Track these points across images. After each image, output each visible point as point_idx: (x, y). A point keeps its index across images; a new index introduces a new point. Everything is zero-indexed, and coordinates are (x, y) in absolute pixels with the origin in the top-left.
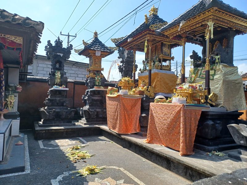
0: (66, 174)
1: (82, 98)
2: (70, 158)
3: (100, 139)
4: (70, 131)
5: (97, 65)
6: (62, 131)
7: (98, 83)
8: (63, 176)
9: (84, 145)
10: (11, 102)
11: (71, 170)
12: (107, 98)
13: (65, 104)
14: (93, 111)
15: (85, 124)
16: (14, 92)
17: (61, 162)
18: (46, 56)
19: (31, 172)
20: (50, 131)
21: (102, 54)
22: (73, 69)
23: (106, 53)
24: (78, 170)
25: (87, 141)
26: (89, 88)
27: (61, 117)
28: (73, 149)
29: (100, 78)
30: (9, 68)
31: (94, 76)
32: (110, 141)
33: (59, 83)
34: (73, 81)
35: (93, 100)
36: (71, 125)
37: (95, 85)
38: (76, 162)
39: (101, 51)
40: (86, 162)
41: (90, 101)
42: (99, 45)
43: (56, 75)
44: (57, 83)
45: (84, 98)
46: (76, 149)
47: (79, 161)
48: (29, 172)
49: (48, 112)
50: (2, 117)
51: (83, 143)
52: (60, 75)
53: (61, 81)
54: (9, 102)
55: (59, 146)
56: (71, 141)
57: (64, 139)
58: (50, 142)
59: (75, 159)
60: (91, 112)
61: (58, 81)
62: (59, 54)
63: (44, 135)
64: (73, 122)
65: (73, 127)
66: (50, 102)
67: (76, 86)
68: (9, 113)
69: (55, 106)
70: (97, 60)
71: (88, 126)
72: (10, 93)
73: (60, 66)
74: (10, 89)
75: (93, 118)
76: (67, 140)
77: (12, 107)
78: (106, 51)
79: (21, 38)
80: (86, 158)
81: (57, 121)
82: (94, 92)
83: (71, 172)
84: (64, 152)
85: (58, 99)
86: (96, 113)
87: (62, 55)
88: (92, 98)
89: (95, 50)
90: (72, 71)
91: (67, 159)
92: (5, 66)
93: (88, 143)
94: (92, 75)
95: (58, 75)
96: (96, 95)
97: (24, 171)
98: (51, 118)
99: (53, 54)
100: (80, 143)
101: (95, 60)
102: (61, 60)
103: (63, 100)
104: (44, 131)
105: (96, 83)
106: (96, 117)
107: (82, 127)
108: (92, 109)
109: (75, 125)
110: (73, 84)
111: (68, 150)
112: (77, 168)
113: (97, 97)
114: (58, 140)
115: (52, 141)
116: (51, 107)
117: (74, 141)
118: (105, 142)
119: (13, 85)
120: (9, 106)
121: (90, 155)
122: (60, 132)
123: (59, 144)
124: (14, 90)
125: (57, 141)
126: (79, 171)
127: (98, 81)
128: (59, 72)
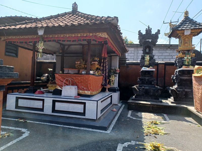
0: (133, 143)
1: (172, 78)
2: (144, 130)
3: (186, 120)
4: (156, 107)
5: (186, 45)
6: (149, 106)
7: (188, 62)
8: (129, 143)
9: (165, 122)
10: (112, 80)
11: (139, 141)
12: (193, 78)
13: (153, 83)
14: (181, 91)
15: (172, 103)
16: (114, 73)
17: (135, 132)
18: (139, 44)
19: (110, 133)
20: (138, 104)
21: (193, 31)
22: (167, 51)
23: (198, 29)
24: (145, 142)
25: (170, 119)
26: (178, 68)
27: (149, 94)
28: (152, 123)
29: (190, 58)
30: (112, 56)
31: (183, 56)
32: (197, 124)
33: (148, 64)
34: (164, 63)
35: (181, 80)
36: (158, 102)
37: (183, 65)
38: (147, 135)
39: (191, 29)
40: (156, 138)
41: (177, 81)
42: (189, 23)
43: (145, 59)
44: (146, 65)
45: (173, 78)
46: (155, 124)
47: (150, 135)
48: (109, 132)
49: (138, 89)
50: (107, 90)
51: (165, 120)
52: (148, 58)
53: (149, 63)
54: (111, 80)
55: (142, 118)
56: (155, 115)
57: (150, 113)
58: (138, 113)
59: (149, 132)
60: (179, 91)
61: (147, 63)
62: (148, 40)
63: (134, 106)
64: (160, 100)
65: (159, 104)
66: (141, 81)
67: (167, 67)
68: (111, 87)
69: (145, 84)
70: (187, 39)
71: (175, 104)
72: (112, 74)
73: (149, 50)
74: (112, 71)
75: (182, 98)
76: (152, 114)
77: (113, 84)
78: (198, 27)
79: (105, 33)
80: (159, 134)
81: (146, 97)
82: (183, 72)
83: (137, 143)
84: (143, 124)
85: (147, 78)
86: (184, 93)
87: (150, 40)
88: (181, 78)
89: (184, 30)
90: (166, 54)
91: (142, 130)
92: (109, 55)
93: (170, 121)
94: (180, 55)
95: (147, 58)
96: (186, 74)
97: (106, 130)
98: (140, 94)
99: (143, 41)
100: (162, 119)
101: (185, 39)
102: (149, 45)
103: (152, 80)
104: (134, 104)
105: (185, 63)
106: (184, 96)
107: (168, 105)
108: (181, 89)
109: (161, 102)
110: (164, 65)
111: (147, 123)
112: (145, 141)
113: (186, 77)
114: (145, 113)
115: (140, 113)
116: (141, 85)
117: (158, 117)
118: (190, 124)
119: (114, 68)
120: (111, 83)
121: (164, 133)
122: (147, 106)
123: (143, 116)
124: (115, 72)
125: (143, 113)
126: (146, 144)
127: (187, 60)
128: (148, 56)
